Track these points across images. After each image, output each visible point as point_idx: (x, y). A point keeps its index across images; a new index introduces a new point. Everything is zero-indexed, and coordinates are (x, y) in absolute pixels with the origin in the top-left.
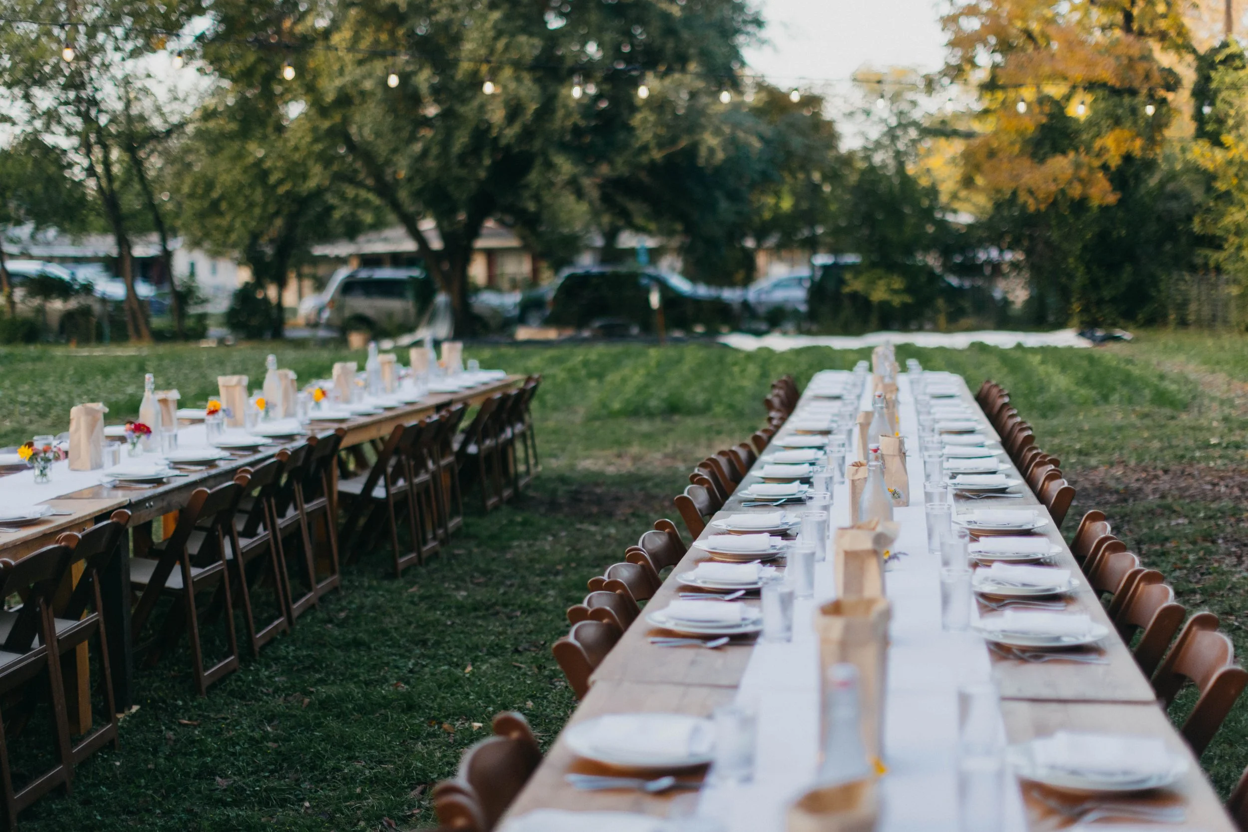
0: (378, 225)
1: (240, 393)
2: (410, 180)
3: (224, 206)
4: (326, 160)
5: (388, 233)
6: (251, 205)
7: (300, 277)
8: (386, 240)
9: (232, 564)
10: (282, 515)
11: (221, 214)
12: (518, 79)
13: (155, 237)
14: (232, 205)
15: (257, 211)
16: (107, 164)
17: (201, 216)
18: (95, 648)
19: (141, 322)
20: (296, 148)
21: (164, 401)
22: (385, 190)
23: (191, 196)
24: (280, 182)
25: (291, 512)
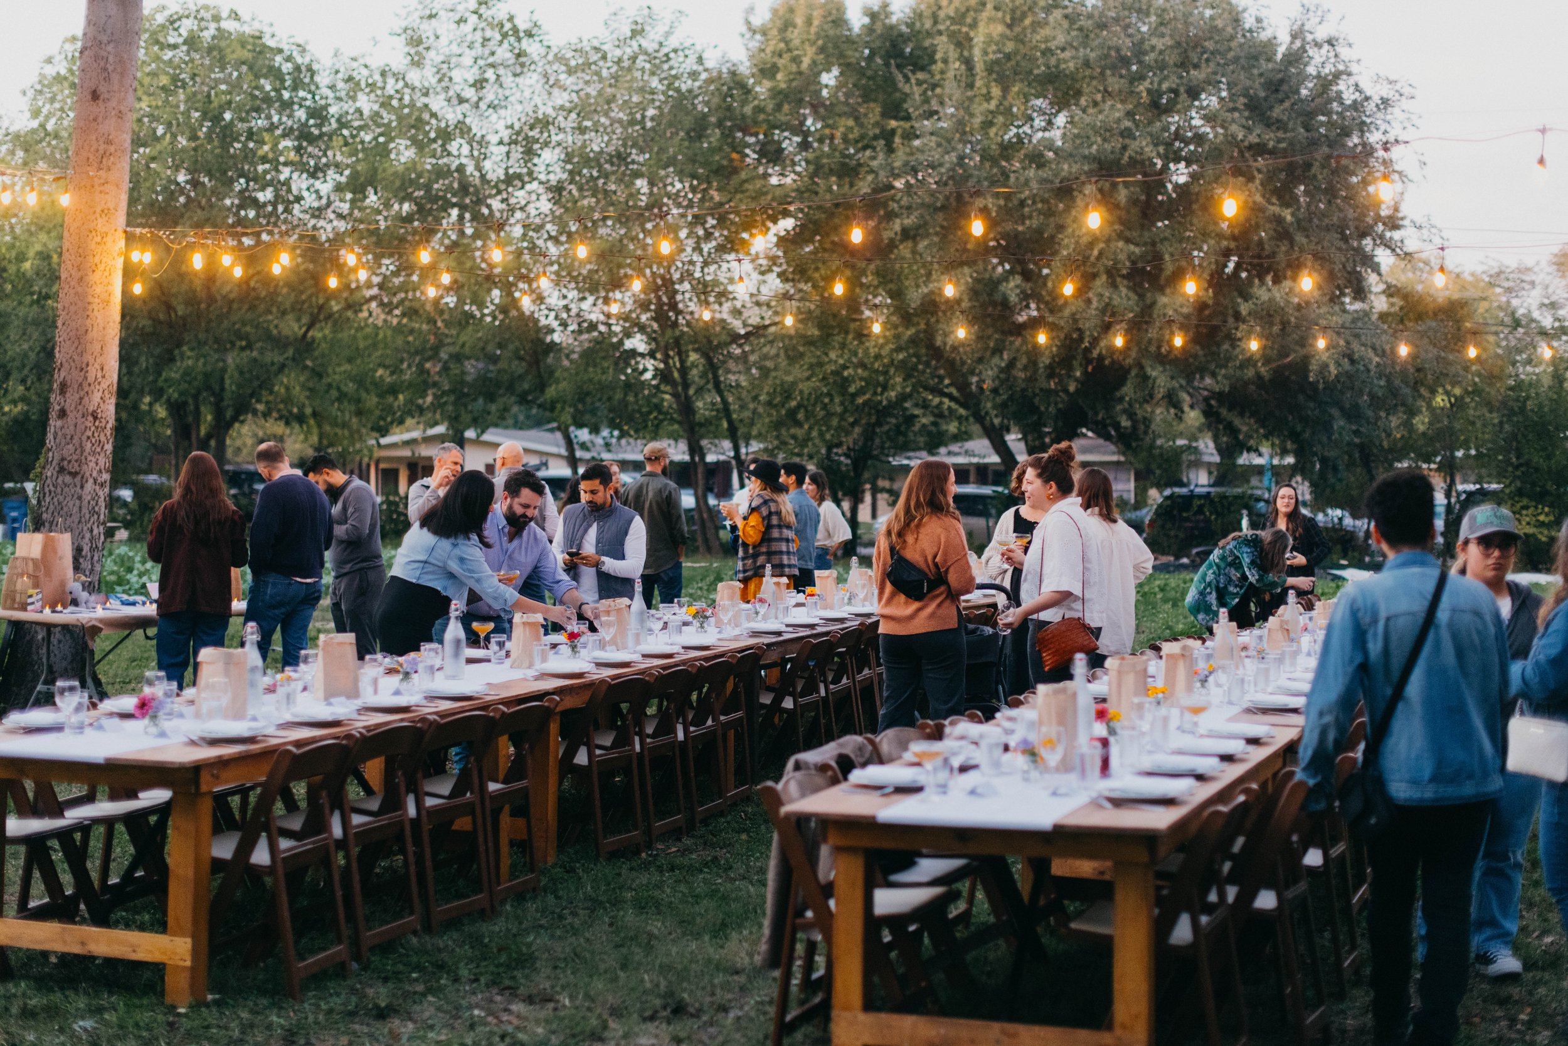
0: (962, 436)
1: (830, 583)
2: (995, 391)
3: (801, 416)
4: (907, 370)
5: (970, 445)
6: (829, 415)
7: (875, 491)
8: (967, 453)
9: (825, 700)
10: (860, 672)
11: (799, 424)
12: (1114, 286)
13: (727, 444)
14: (809, 415)
15: (835, 422)
16: (684, 371)
17: (777, 425)
18: (738, 737)
19: (710, 533)
20: (878, 357)
21: (778, 584)
22: (969, 400)
23: (769, 403)
24: (861, 392)
25: (866, 671)
